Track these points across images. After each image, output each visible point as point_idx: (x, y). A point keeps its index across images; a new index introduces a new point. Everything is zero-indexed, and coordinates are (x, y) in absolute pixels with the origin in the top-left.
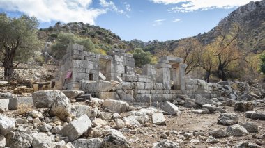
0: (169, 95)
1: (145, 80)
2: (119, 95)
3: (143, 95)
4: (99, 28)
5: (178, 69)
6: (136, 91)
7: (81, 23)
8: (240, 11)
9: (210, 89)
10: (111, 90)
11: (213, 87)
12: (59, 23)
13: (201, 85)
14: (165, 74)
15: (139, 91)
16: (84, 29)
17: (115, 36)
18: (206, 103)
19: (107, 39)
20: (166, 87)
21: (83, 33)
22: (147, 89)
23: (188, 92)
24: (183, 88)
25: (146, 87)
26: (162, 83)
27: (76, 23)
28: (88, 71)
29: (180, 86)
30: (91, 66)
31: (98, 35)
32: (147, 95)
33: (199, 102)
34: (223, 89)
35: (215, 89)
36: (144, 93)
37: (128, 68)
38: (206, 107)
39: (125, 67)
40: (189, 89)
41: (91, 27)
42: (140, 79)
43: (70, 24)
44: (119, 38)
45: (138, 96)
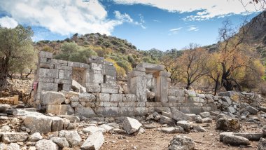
0: (144, 109)
1: (111, 91)
2: (74, 108)
3: (107, 109)
4: (115, 38)
5: (159, 78)
6: (97, 104)
7: (98, 34)
8: (262, 16)
9: (203, 101)
10: (64, 103)
11: (206, 98)
12: (76, 35)
13: (189, 97)
14: (139, 84)
15: (102, 104)
16: (100, 40)
17: (130, 46)
18: (183, 119)
19: (121, 49)
20: (140, 99)
21: (98, 43)
22: (114, 102)
23: (171, 105)
24: (164, 100)
25: (112, 100)
26: (135, 94)
27: (93, 34)
28: (58, 81)
29: (160, 98)
30: (61, 75)
31: (112, 45)
32: (113, 108)
33: (175, 117)
34: (221, 101)
35: (209, 101)
36: (108, 106)
37: (108, 77)
38: (180, 124)
39: (104, 76)
40: (173, 101)
41: (107, 38)
42: (104, 90)
43: (87, 35)
44: (134, 47)
45: (100, 110)
